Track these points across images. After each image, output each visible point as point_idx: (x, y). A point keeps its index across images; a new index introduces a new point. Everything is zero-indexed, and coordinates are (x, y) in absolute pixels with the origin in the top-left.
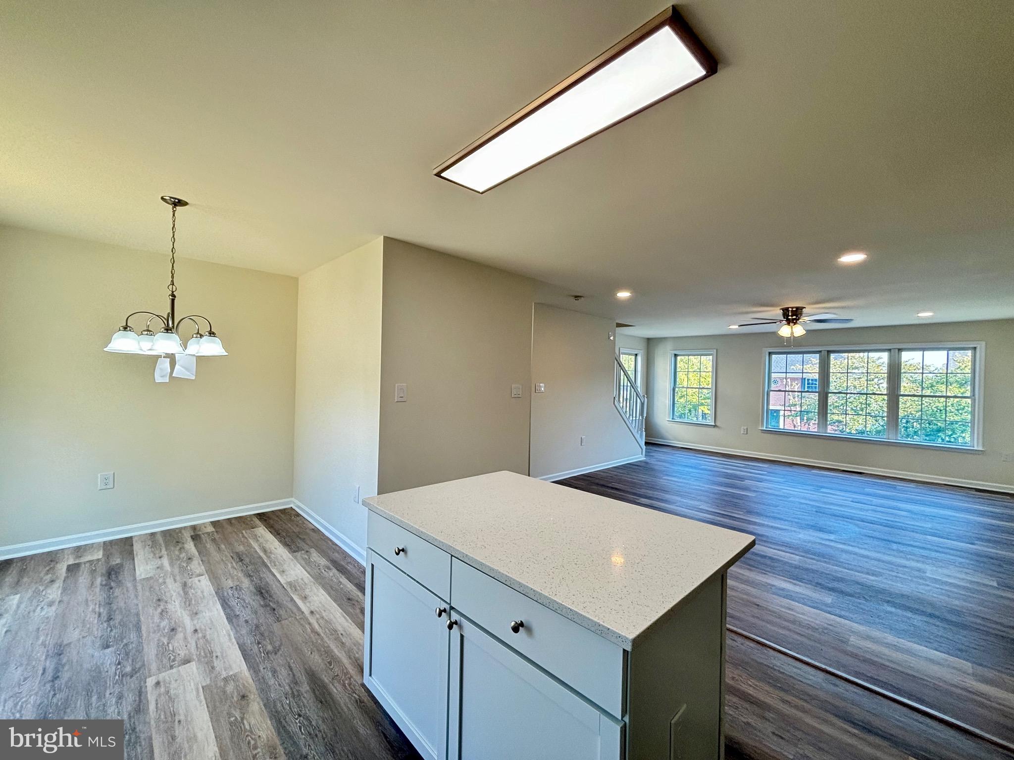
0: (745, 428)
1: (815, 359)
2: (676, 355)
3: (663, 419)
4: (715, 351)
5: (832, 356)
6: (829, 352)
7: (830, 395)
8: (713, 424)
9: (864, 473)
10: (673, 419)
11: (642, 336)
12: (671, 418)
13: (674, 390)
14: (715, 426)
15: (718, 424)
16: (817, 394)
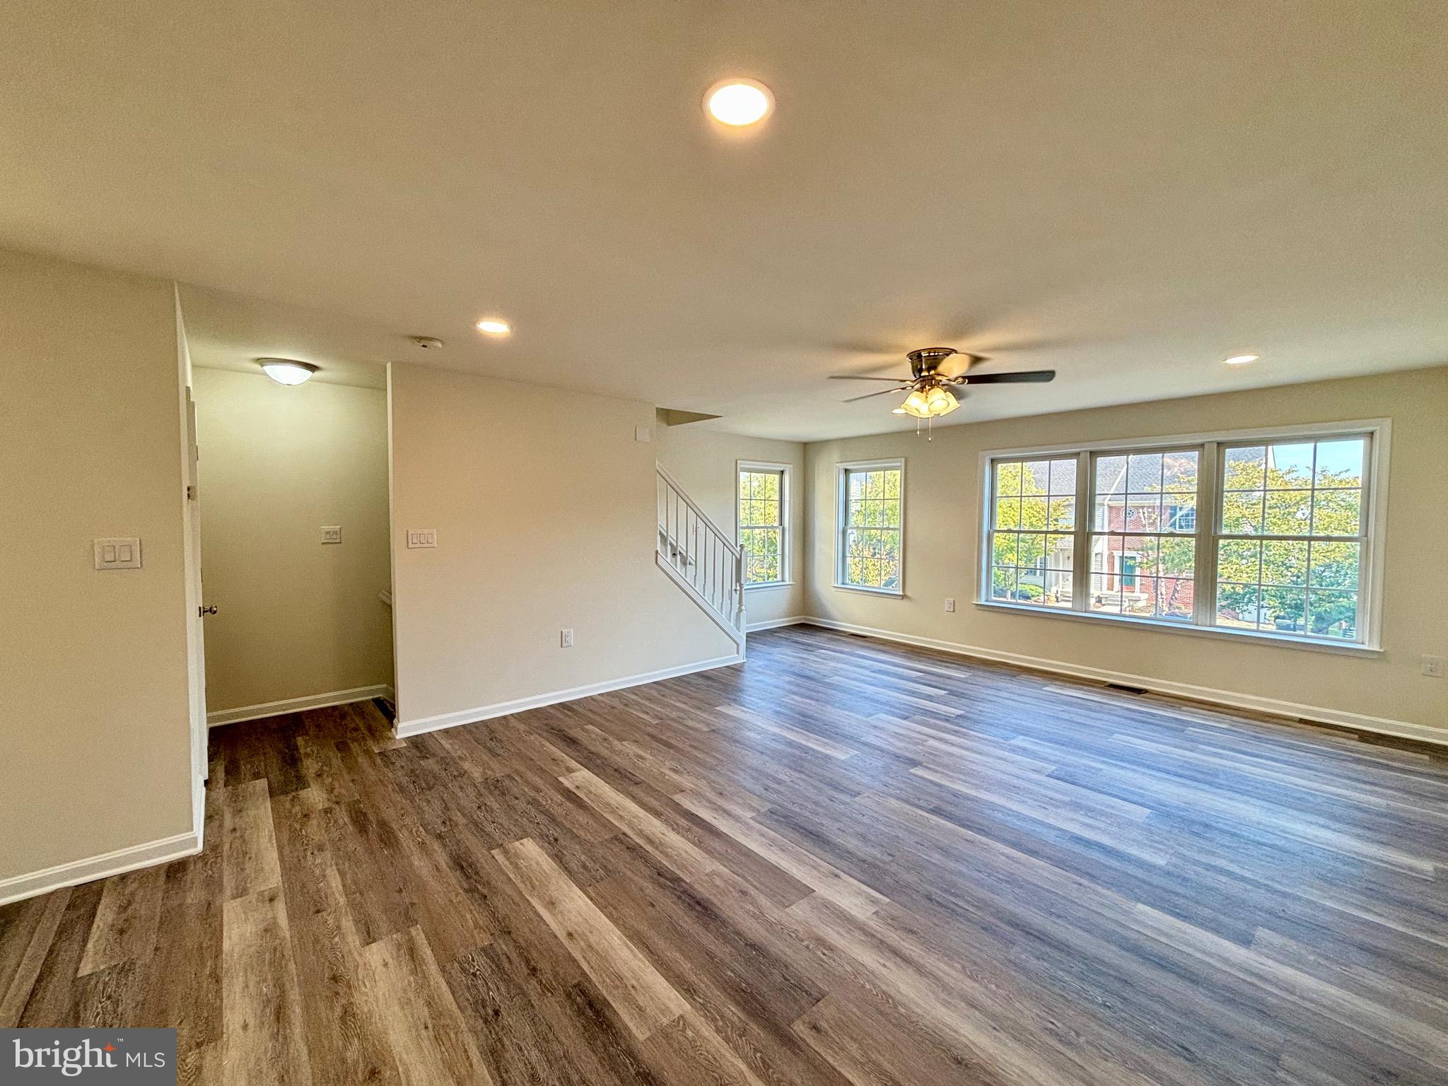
0: (952, 600)
1: (1069, 468)
2: (847, 471)
3: (826, 584)
4: (903, 460)
5: (1100, 461)
6: (1094, 454)
7: (1094, 537)
8: (901, 593)
9: (1146, 691)
10: (843, 584)
11: (798, 440)
12: (840, 581)
13: (844, 532)
14: (904, 597)
15: (908, 593)
16: (1073, 536)
